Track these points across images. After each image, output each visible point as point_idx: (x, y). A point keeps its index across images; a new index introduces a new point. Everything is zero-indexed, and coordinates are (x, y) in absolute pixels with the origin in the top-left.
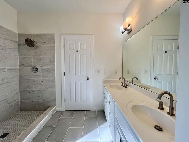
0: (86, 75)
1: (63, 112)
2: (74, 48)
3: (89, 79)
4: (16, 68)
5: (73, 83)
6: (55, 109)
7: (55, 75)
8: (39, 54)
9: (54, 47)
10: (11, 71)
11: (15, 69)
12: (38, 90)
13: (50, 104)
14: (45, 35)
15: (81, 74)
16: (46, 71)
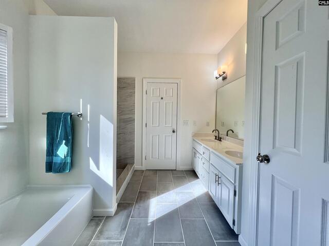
0: (172, 126)
1: (144, 171)
2: (158, 95)
3: (176, 131)
5: (157, 136)
6: (134, 167)
13: (128, 161)
14: (124, 79)
15: (166, 126)
16: (124, 121)
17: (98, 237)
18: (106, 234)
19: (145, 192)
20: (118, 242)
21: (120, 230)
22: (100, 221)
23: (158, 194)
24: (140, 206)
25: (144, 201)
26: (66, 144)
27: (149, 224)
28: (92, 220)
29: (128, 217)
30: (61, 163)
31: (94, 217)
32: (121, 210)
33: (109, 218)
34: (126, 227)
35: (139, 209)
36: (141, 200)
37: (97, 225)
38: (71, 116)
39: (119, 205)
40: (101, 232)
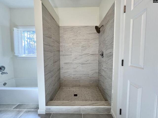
4: (97, 53)
10: (92, 55)
11: (95, 54)
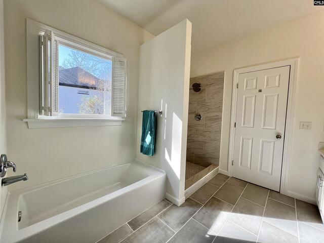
0: (275, 129)
1: (229, 177)
2: (254, 86)
3: (283, 137)
5: (249, 140)
6: (218, 169)
7: (221, 125)
8: (204, 99)
9: (223, 88)
12: (199, 141)
13: (213, 161)
14: (211, 75)
15: (265, 127)
16: (211, 119)
17: (161, 217)
18: (167, 218)
19: (220, 201)
20: (172, 231)
21: (178, 221)
22: (168, 204)
23: (235, 211)
24: (207, 212)
25: (214, 209)
26: (151, 135)
27: (207, 236)
28: (163, 200)
29: (191, 215)
30: (146, 148)
31: (166, 199)
32: (188, 205)
33: (175, 205)
34: (184, 223)
35: (204, 213)
36: (211, 206)
37: (165, 206)
38: (155, 113)
39: (187, 200)
40: (165, 214)
